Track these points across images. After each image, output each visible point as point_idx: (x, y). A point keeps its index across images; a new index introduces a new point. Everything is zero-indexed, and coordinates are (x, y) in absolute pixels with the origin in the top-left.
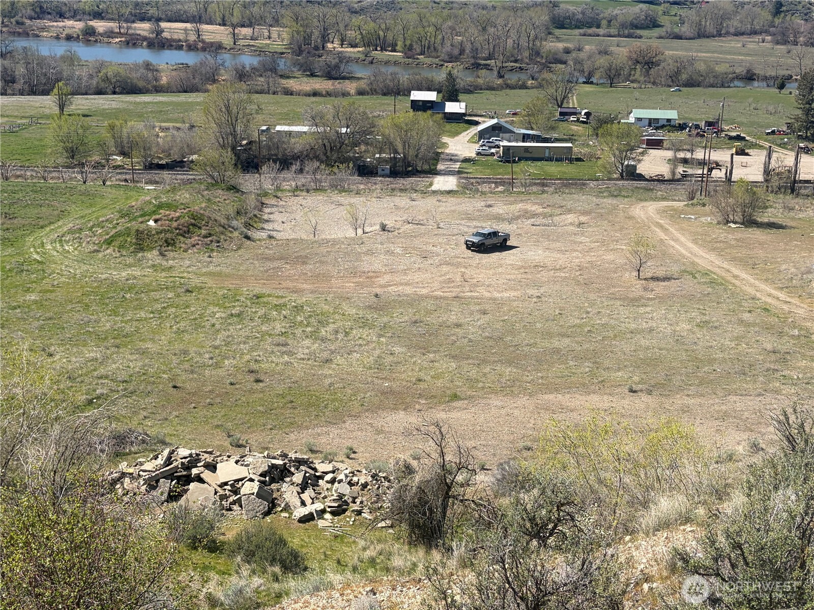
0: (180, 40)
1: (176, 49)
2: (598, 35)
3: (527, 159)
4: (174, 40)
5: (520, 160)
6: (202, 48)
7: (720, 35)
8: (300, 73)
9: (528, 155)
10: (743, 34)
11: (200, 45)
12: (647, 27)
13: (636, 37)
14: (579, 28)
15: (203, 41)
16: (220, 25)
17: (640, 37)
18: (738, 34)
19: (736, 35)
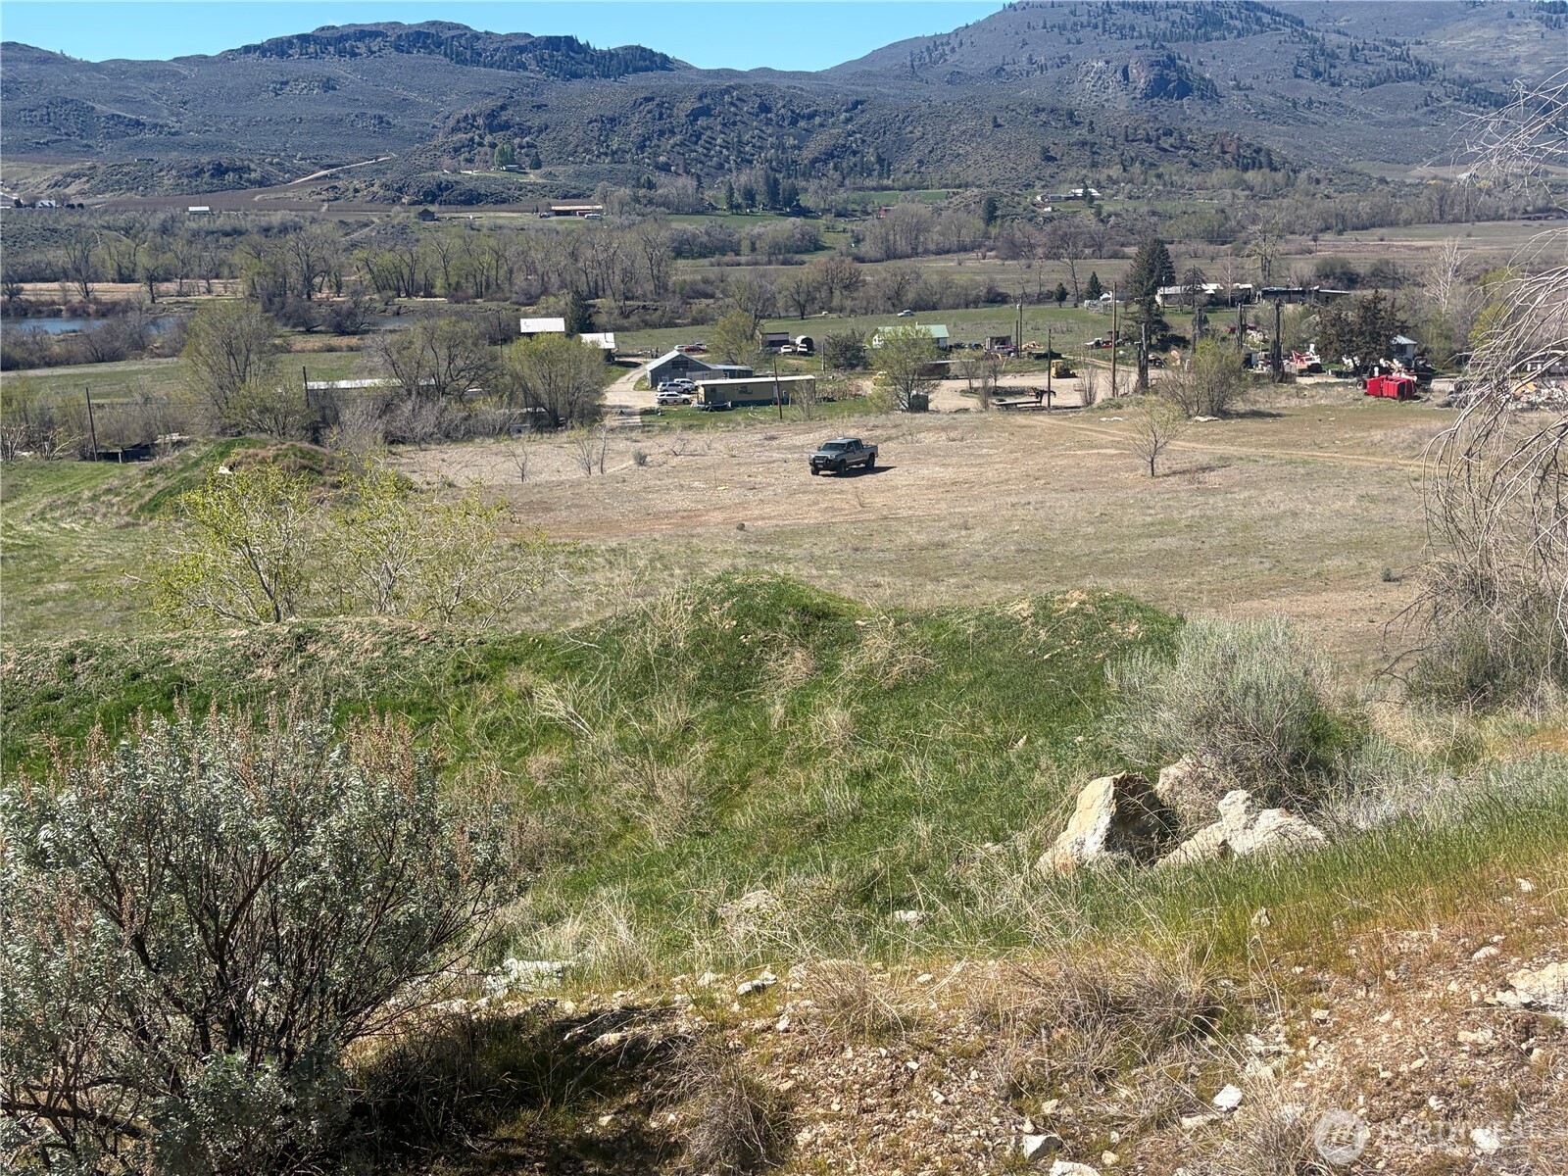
0: (53, 303)
1: (49, 316)
2: (739, 265)
3: (745, 404)
4: (43, 304)
5: (735, 405)
6: (97, 311)
7: (917, 254)
8: (287, 329)
9: (745, 397)
10: (948, 252)
11: (92, 308)
12: (807, 251)
13: (796, 263)
14: (705, 257)
15: (97, 301)
16: (114, 281)
17: (802, 263)
18: (942, 252)
19: (938, 253)
